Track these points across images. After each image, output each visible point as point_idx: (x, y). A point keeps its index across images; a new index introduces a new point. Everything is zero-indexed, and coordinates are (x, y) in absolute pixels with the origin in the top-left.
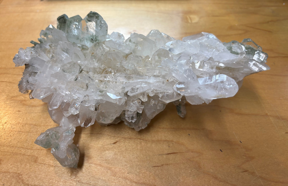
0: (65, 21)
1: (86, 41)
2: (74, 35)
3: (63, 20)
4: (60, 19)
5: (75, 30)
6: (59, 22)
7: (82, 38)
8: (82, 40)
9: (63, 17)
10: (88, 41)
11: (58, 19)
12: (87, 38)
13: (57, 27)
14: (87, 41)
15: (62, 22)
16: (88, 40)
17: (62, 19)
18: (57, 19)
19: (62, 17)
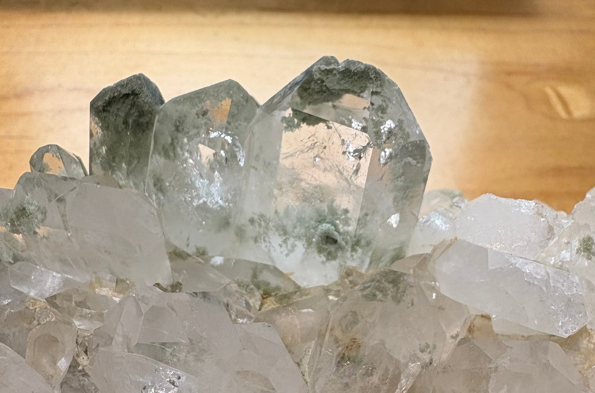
0: (143, 120)
1: (276, 240)
2: (203, 208)
3: (128, 115)
4: (113, 109)
5: (211, 180)
6: (105, 127)
7: (252, 221)
8: (251, 231)
9: (127, 96)
10: (291, 241)
11: (100, 103)
12: (289, 224)
13: (93, 154)
14: (285, 241)
15: (126, 123)
16: (299, 238)
17: (120, 111)
18: (92, 104)
19: (124, 91)
